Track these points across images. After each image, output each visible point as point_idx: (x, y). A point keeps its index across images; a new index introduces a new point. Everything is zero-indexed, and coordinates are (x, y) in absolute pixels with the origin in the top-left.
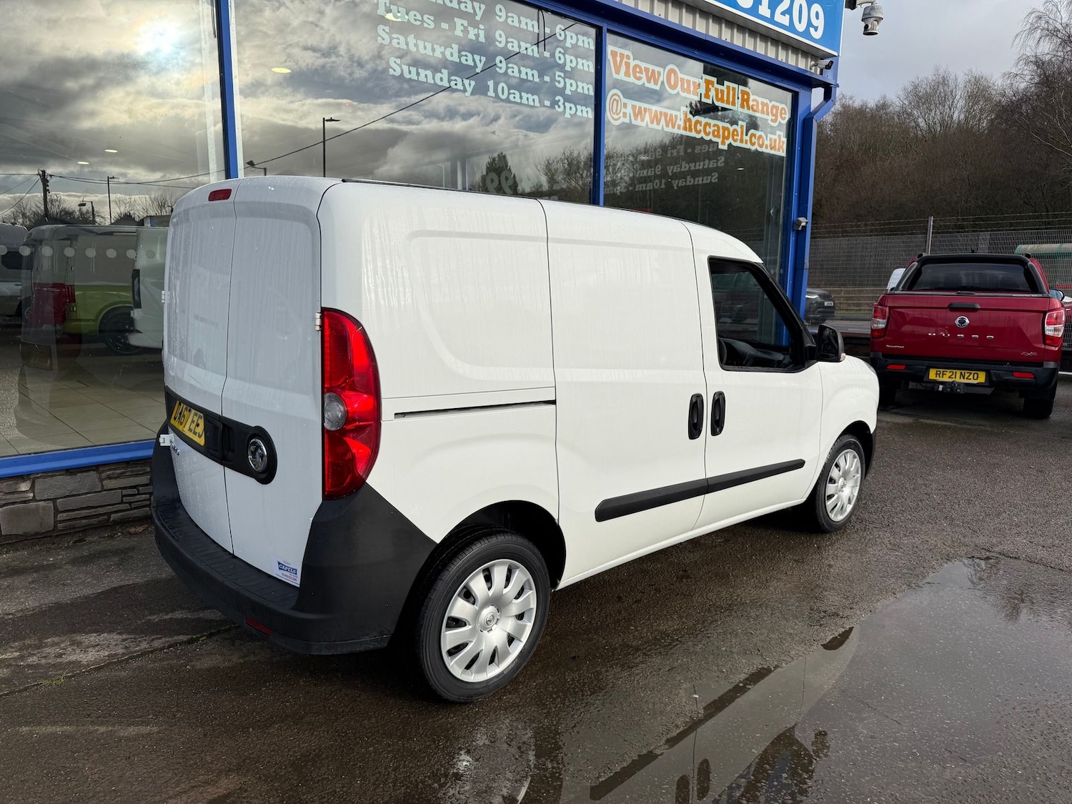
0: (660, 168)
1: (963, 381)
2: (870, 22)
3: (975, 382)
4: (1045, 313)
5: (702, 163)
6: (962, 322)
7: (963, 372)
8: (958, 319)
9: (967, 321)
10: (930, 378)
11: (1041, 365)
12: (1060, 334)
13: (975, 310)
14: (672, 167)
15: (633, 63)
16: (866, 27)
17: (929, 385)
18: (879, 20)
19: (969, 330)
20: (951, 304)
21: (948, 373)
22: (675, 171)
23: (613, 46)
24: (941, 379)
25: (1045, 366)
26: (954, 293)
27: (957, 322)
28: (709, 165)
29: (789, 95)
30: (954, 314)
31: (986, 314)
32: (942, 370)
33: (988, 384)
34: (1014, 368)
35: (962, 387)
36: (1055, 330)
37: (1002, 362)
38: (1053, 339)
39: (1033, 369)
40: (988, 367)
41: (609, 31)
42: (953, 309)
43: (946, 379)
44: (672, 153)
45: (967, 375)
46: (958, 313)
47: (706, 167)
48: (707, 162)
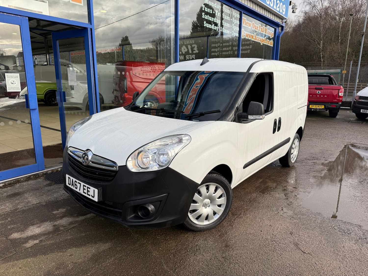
0: (231, 48)
1: (318, 108)
2: (294, 9)
3: (321, 108)
4: (339, 90)
5: (245, 47)
6: (319, 92)
7: (318, 106)
8: (318, 92)
9: (320, 92)
10: (310, 107)
11: (338, 103)
12: (343, 95)
13: (322, 89)
14: (235, 48)
15: (246, 21)
16: (293, 11)
17: (310, 109)
18: (296, 9)
19: (320, 95)
20: (316, 88)
21: (315, 106)
22: (236, 49)
23: (244, 17)
24: (313, 108)
25: (339, 104)
26: (316, 85)
27: (317, 92)
28: (247, 47)
29: (274, 29)
30: (316, 90)
31: (325, 90)
32: (313, 105)
33: (324, 109)
34: (331, 104)
35: (318, 109)
36: (342, 94)
37: (328, 103)
38: (341, 96)
39: (336, 104)
40: (325, 104)
41: (244, 13)
42: (316, 89)
43: (314, 107)
44: (235, 44)
45: (319, 106)
46: (318, 90)
47: (246, 48)
48: (246, 47)
